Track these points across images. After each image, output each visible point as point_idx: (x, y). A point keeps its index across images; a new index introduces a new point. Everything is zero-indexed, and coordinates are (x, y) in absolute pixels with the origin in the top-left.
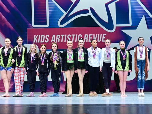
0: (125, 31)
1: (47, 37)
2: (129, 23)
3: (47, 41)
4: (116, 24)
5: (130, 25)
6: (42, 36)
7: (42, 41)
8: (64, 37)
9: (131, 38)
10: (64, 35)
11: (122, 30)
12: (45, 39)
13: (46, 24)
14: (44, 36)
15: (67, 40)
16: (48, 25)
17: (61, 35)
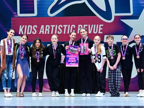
0: (125, 21)
1: (35, 27)
2: (130, 12)
3: (34, 32)
4: (115, 13)
5: (131, 14)
6: (29, 26)
7: (29, 32)
8: (54, 28)
9: (133, 29)
10: (54, 26)
11: (122, 20)
12: (33, 30)
13: (33, 12)
14: (31, 26)
15: (58, 32)
16: (35, 14)
17: (51, 26)
